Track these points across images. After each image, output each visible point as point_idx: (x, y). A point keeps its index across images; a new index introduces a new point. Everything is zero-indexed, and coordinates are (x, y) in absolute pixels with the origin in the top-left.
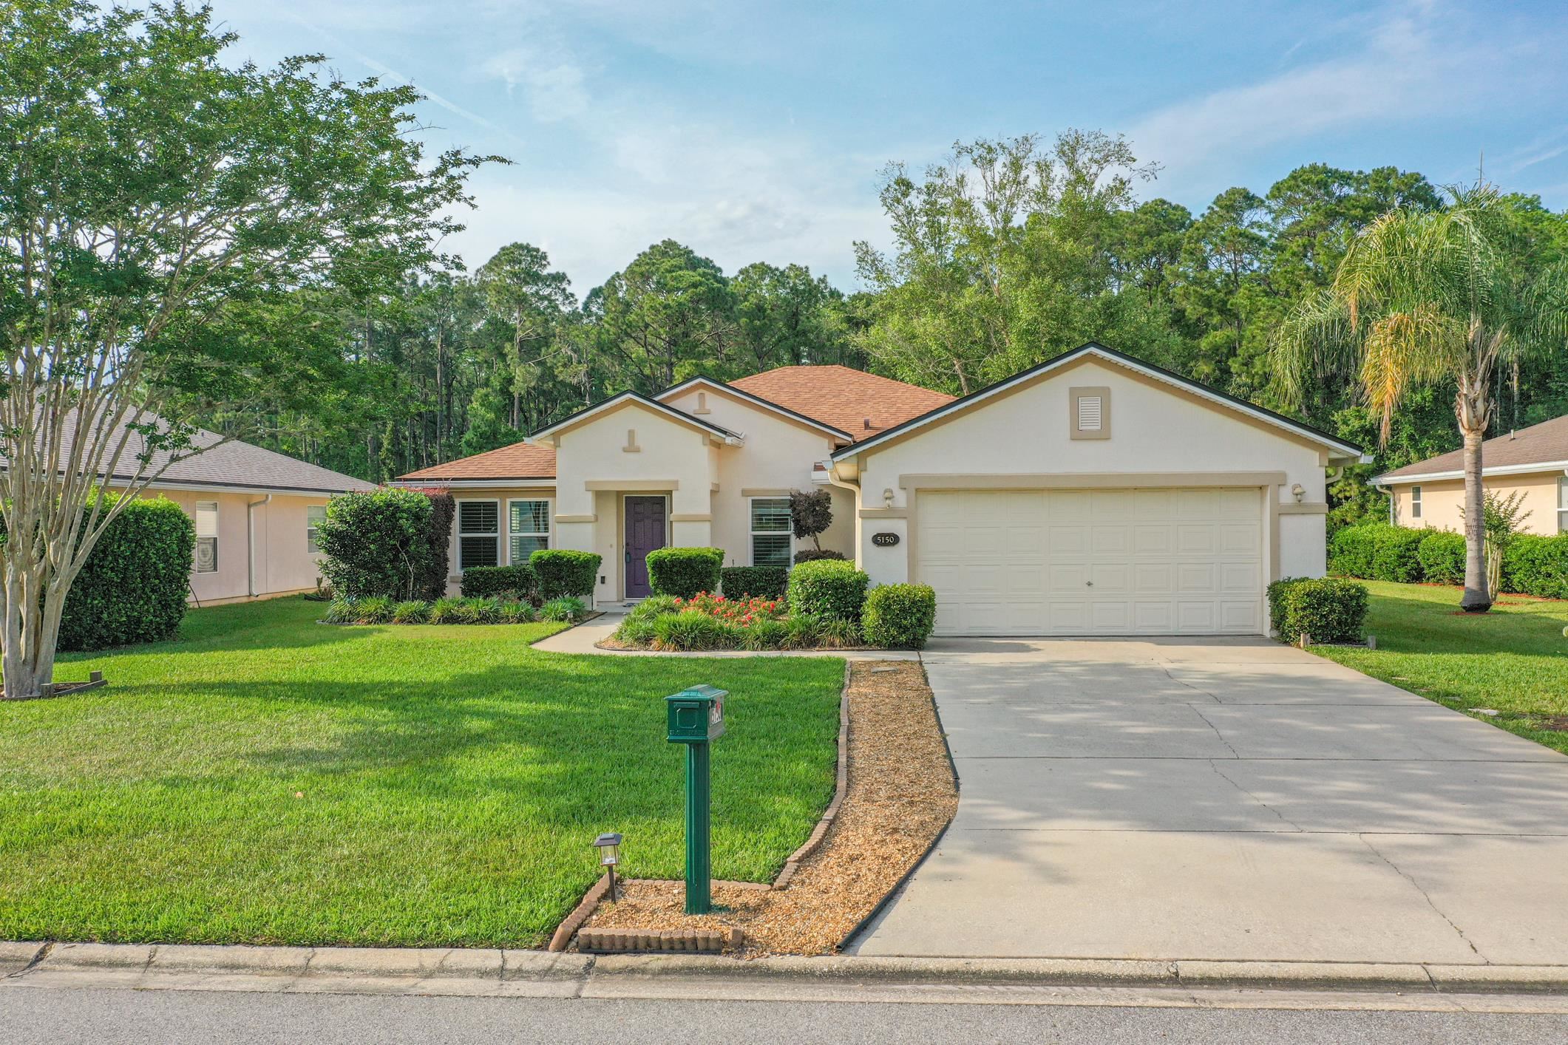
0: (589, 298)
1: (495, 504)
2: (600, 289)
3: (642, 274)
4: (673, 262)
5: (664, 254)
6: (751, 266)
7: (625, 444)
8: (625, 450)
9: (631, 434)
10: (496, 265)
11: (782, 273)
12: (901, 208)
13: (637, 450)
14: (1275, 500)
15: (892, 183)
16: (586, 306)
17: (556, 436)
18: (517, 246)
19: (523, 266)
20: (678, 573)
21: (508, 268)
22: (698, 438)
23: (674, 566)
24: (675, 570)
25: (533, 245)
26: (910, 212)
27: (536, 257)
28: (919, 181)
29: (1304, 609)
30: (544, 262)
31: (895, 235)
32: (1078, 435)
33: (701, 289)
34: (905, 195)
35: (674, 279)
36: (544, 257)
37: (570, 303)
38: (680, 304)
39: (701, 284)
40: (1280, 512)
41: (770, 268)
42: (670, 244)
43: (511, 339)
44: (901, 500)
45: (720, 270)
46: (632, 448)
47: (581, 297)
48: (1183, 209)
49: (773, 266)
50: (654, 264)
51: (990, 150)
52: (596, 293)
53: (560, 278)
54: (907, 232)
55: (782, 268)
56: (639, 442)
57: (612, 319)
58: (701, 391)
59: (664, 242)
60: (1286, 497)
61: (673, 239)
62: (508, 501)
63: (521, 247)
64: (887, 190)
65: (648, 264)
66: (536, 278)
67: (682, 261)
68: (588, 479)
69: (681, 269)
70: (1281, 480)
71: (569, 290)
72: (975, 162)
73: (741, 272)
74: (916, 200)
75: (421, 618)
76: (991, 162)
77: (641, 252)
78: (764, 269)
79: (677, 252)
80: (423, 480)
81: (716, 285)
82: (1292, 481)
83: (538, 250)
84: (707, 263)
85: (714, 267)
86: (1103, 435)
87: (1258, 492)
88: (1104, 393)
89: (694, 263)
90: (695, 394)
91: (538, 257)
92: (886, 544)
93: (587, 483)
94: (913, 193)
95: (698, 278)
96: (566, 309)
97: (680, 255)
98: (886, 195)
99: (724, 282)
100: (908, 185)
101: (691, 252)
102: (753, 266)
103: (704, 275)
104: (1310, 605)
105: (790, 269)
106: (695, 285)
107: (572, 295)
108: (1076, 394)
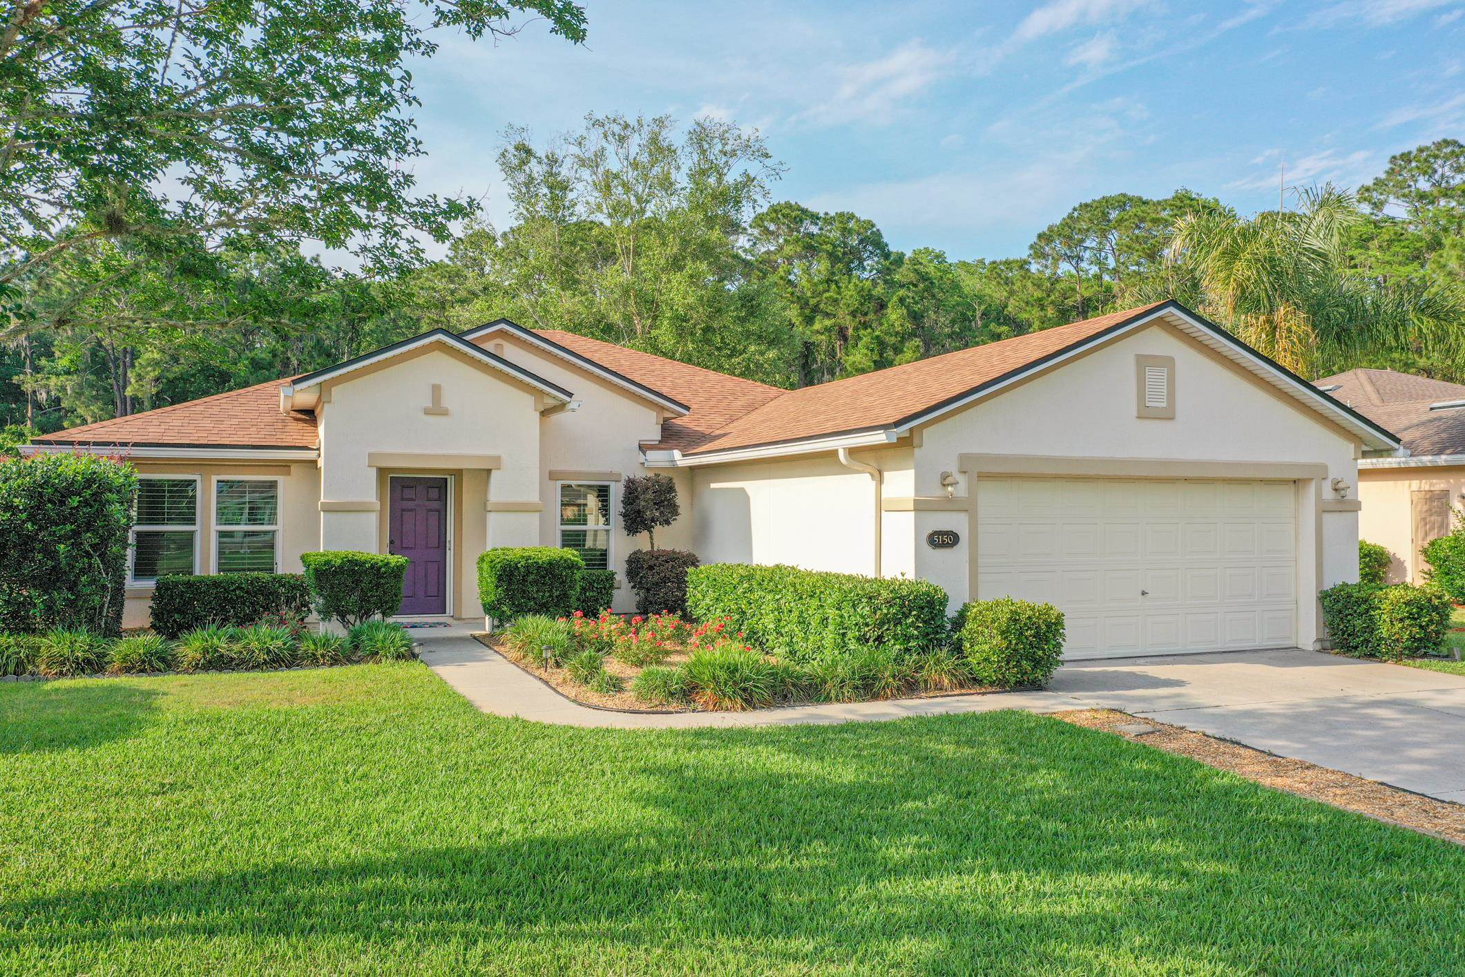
1: (191, 484)
7: (428, 404)
8: (427, 412)
9: (436, 389)
12: (520, 176)
13: (445, 413)
14: (1317, 496)
15: (510, 148)
17: (324, 387)
20: (535, 582)
22: (527, 400)
23: (529, 573)
24: (531, 578)
28: (540, 150)
31: (511, 204)
32: (1145, 413)
34: (524, 163)
40: (1323, 510)
44: (962, 487)
46: (436, 410)
51: (626, 126)
54: (525, 202)
56: (448, 401)
58: (499, 341)
60: (1328, 492)
62: (214, 479)
64: (506, 155)
68: (373, 450)
70: (1320, 471)
80: (71, 443)
82: (1331, 475)
86: (1168, 415)
87: (1293, 486)
88: (1168, 363)
92: (943, 545)
93: (370, 455)
94: (533, 162)
98: (505, 160)
100: (529, 152)
108: (1143, 362)
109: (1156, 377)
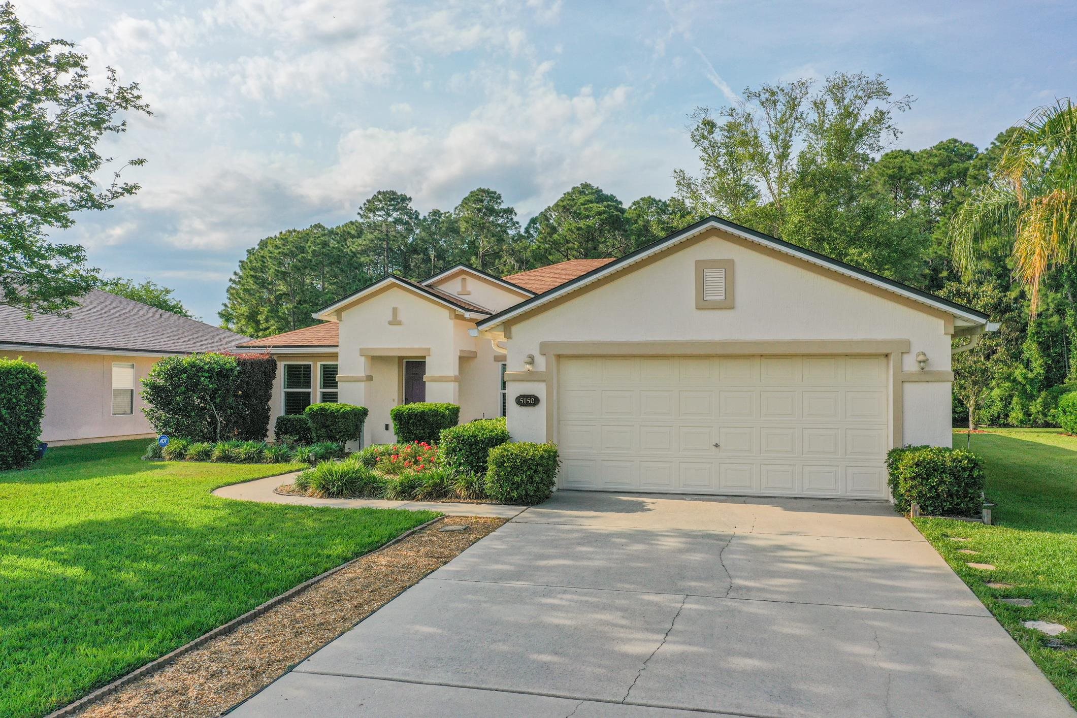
0: (529, 225)
1: (309, 367)
2: (536, 218)
3: (564, 207)
4: (586, 198)
5: (582, 193)
6: (641, 199)
7: (391, 319)
8: (390, 323)
9: (395, 310)
10: (466, 204)
11: (664, 203)
12: (706, 142)
13: (399, 323)
14: (899, 368)
15: (700, 124)
16: (527, 231)
17: (339, 312)
18: (480, 190)
19: (485, 203)
20: (414, 424)
21: (474, 205)
22: (445, 313)
24: (411, 421)
25: (492, 190)
26: (713, 145)
27: (493, 197)
29: (913, 479)
30: (499, 201)
31: (702, 164)
32: (703, 305)
33: (604, 216)
34: (710, 132)
35: (586, 210)
36: (499, 198)
37: (516, 228)
38: (589, 226)
39: (604, 212)
40: (902, 380)
41: (655, 201)
42: (586, 186)
43: (476, 255)
44: (541, 363)
45: (621, 203)
46: (395, 321)
47: (524, 224)
48: (972, 145)
49: (657, 199)
50: (573, 200)
51: (773, 93)
52: (533, 221)
53: (510, 211)
54: (711, 160)
55: (663, 200)
56: (401, 317)
57: (542, 238)
58: (464, 276)
59: (582, 184)
60: (910, 364)
61: (588, 183)
62: (319, 364)
63: (483, 191)
64: (697, 130)
65: (569, 200)
66: (491, 211)
67: (592, 197)
68: (361, 347)
69: (591, 202)
70: (905, 347)
71: (515, 219)
72: (762, 104)
73: (634, 204)
74: (718, 136)
75: (205, 456)
76: (775, 103)
77: (566, 192)
78: (651, 201)
79: (590, 191)
81: (616, 213)
82: (915, 349)
83: (495, 193)
84: (612, 198)
85: (617, 200)
86: (728, 304)
87: (884, 360)
88: (728, 265)
89: (600, 197)
90: (459, 279)
91: (495, 197)
92: (527, 405)
93: (361, 349)
94: (717, 131)
95: (603, 208)
96: (511, 232)
97: (592, 193)
98: (696, 133)
99: (623, 211)
100: (713, 125)
101: (601, 191)
102: (642, 199)
103: (608, 206)
104: (918, 475)
105: (671, 200)
106: (600, 213)
107: (517, 223)
108: (701, 267)
109: (715, 279)
